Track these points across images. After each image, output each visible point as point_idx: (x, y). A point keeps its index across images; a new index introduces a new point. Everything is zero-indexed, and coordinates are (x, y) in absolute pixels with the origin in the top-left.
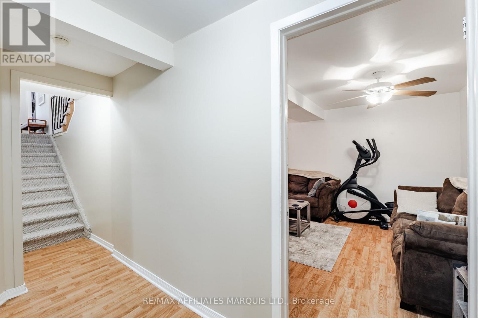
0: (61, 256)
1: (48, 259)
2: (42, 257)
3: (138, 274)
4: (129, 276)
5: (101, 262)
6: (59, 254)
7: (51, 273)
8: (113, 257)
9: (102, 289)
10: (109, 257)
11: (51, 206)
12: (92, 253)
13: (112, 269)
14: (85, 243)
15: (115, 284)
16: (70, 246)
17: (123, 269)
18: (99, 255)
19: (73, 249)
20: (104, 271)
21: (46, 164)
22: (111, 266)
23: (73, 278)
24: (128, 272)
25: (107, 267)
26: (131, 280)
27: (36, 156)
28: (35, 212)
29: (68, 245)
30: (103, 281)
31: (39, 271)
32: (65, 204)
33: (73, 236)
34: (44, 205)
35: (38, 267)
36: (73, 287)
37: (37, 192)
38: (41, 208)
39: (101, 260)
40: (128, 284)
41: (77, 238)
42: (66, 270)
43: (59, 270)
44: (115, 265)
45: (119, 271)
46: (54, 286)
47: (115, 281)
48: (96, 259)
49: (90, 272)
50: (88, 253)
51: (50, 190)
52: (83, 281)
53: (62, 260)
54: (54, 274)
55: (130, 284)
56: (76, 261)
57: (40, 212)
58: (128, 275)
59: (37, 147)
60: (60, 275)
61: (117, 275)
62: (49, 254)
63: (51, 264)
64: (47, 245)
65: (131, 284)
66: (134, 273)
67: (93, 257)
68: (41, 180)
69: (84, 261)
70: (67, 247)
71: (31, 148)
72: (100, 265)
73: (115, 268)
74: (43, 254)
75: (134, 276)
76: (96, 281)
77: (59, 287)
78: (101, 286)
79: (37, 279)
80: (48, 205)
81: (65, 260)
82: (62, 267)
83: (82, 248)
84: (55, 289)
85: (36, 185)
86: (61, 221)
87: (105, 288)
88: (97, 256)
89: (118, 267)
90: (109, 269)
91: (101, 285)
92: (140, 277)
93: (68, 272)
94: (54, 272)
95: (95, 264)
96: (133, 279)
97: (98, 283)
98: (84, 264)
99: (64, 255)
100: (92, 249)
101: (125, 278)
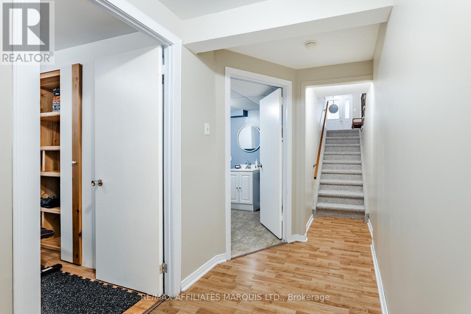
0: (340, 228)
1: (331, 227)
2: (330, 223)
3: (376, 278)
4: (367, 274)
5: (358, 246)
6: (340, 226)
7: (325, 237)
8: (370, 248)
9: (339, 270)
10: (367, 246)
11: (347, 187)
12: (359, 236)
13: (361, 258)
14: (361, 225)
15: (351, 273)
16: (350, 223)
17: (369, 264)
18: (362, 241)
19: (351, 227)
20: (353, 256)
21: (351, 153)
22: (361, 255)
23: (332, 248)
24: (369, 270)
25: (359, 254)
26: (366, 279)
27: (347, 147)
28: (338, 189)
29: (350, 222)
30: (345, 264)
31: (322, 232)
32: (357, 187)
33: (356, 216)
34: (343, 185)
35: (323, 229)
36: (326, 255)
37: (341, 174)
38: (341, 187)
39: (359, 245)
40: (359, 281)
41: (359, 219)
42: (333, 240)
43: (330, 238)
44: (366, 256)
45: (363, 263)
46: (318, 247)
47: (353, 270)
48: (357, 242)
49: (345, 250)
50: (356, 235)
51: (350, 174)
52: (335, 254)
53: (337, 231)
54: (326, 239)
55: (360, 282)
56: (344, 236)
57: (341, 190)
58: (368, 272)
59: (350, 139)
60: (328, 241)
61: (359, 266)
62: (335, 223)
63: (331, 231)
64: (338, 216)
65: (362, 282)
66: (374, 274)
67: (357, 240)
68: (346, 165)
69: (349, 240)
70: (349, 223)
71: (346, 140)
72: (355, 249)
73: (363, 259)
74: (333, 221)
75: (371, 277)
76: (342, 260)
77: (320, 250)
78: (340, 267)
79: (316, 236)
80: (345, 185)
81: (339, 232)
82: (334, 236)
83: (356, 228)
84: (317, 249)
85: (343, 168)
86: (351, 200)
87: (341, 271)
88: (360, 240)
89: (367, 259)
90: (358, 257)
91: (342, 266)
92: (375, 282)
93: (333, 242)
94: (327, 237)
95: (353, 246)
96: (368, 280)
97: (341, 263)
98: (346, 241)
99: (342, 228)
100: (362, 232)
101: (362, 273)
